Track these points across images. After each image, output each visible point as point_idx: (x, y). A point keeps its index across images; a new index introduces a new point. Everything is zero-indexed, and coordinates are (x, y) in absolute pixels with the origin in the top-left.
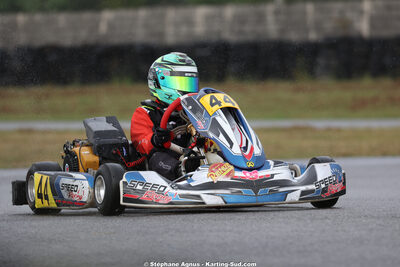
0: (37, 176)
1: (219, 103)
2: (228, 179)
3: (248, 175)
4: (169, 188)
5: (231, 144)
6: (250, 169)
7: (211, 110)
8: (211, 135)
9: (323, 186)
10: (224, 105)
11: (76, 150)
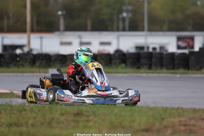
0: (29, 89)
1: (95, 66)
2: (95, 94)
3: (103, 93)
4: (73, 96)
5: (97, 81)
6: (103, 91)
7: (91, 68)
8: (91, 78)
9: (131, 98)
10: (96, 67)
11: (44, 80)
